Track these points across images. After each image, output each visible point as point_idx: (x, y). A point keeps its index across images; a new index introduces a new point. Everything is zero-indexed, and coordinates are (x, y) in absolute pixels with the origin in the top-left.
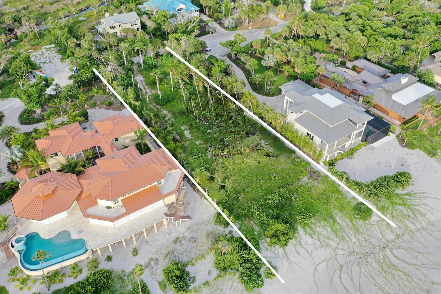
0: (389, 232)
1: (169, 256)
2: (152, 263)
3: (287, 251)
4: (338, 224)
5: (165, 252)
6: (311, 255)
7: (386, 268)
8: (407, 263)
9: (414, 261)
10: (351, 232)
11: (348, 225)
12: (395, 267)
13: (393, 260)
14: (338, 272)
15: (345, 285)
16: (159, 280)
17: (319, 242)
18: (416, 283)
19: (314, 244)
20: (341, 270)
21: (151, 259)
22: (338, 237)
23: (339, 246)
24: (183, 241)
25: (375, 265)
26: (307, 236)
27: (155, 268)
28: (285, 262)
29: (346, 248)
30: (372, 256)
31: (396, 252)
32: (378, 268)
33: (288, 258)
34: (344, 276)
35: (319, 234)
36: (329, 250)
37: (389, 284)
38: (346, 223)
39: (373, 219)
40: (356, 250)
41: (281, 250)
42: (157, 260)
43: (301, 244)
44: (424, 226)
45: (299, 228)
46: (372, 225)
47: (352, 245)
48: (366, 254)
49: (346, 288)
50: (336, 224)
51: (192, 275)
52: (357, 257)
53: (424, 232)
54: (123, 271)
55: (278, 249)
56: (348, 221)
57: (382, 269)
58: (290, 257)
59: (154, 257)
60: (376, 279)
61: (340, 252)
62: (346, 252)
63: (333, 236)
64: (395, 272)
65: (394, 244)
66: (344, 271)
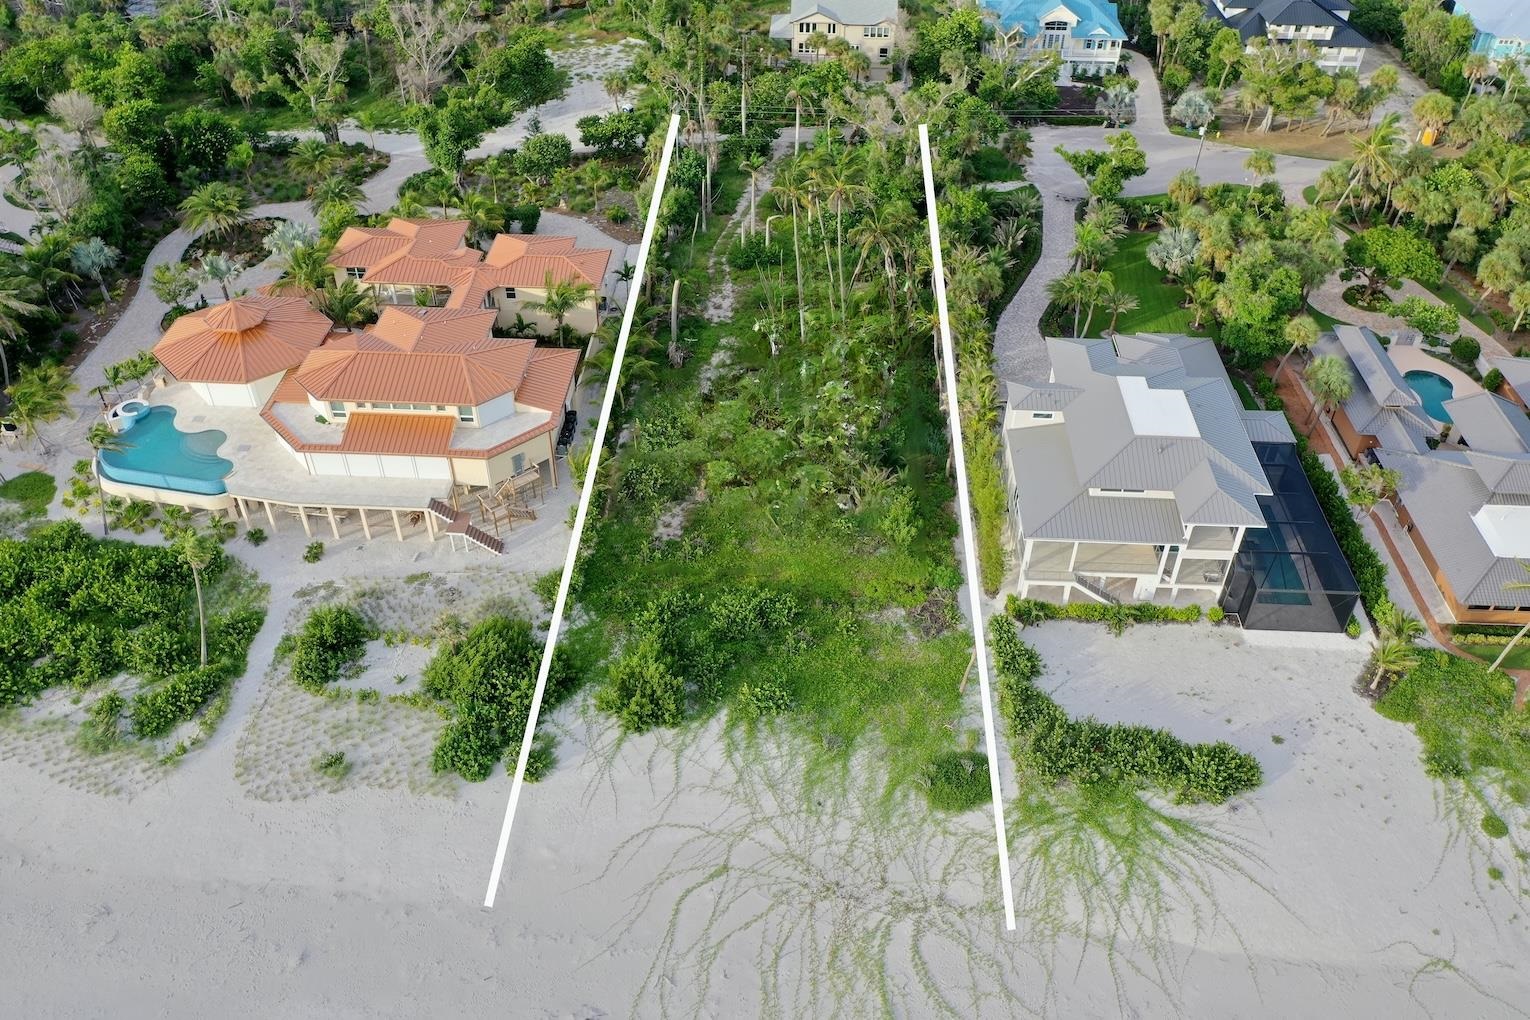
0: (978, 878)
1: (365, 599)
2: (322, 592)
4: (845, 766)
5: (370, 586)
7: (847, 957)
8: (930, 986)
9: (960, 999)
11: (870, 788)
12: (879, 974)
13: (898, 954)
14: (699, 876)
15: (681, 916)
16: (293, 631)
20: (712, 877)
25: (825, 932)
27: (314, 604)
29: (792, 837)
30: (843, 903)
31: (929, 940)
32: (825, 943)
33: (609, 761)
34: (707, 894)
37: (806, 995)
39: (972, 818)
40: (817, 858)
41: (616, 733)
42: (336, 592)
43: (679, 752)
44: (1121, 935)
48: (833, 887)
49: (673, 924)
51: (365, 662)
52: (796, 876)
53: (1098, 954)
54: (254, 576)
57: (834, 954)
59: (339, 584)
60: (782, 962)
61: (766, 835)
62: (780, 846)
63: (792, 789)
64: (861, 985)
65: (953, 917)
66: (717, 884)
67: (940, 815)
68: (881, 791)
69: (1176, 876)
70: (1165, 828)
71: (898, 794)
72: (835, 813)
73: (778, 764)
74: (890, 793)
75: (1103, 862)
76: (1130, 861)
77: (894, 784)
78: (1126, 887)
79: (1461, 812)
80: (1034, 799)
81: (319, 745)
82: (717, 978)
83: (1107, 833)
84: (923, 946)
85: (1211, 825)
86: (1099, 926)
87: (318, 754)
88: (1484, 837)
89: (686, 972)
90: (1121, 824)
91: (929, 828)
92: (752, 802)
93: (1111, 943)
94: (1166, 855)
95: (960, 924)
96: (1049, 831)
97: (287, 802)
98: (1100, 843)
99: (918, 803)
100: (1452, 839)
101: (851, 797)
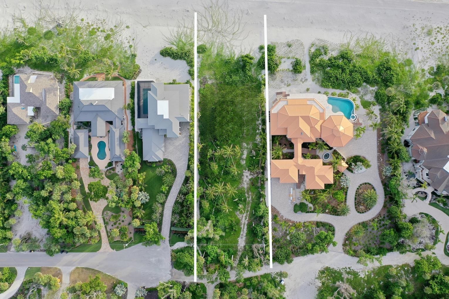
0: (200, 35)
1: (296, 79)
2: (303, 80)
3: (249, 52)
4: (218, 51)
5: (296, 82)
6: (241, 45)
7: (217, 23)
8: (207, 20)
9: (203, 19)
10: (216, 44)
11: (214, 47)
12: (213, 22)
13: (211, 24)
14: (236, 33)
15: (238, 27)
16: (304, 70)
17: (233, 48)
18: (212, 12)
19: (236, 48)
20: (235, 33)
21: (303, 82)
22: (223, 46)
23: (226, 41)
24: (286, 83)
25: (220, 26)
26: (235, 53)
27: (303, 77)
28: (253, 48)
29: (225, 39)
30: (218, 30)
31: (207, 26)
32: (220, 25)
33: (251, 49)
34: (235, 30)
35: (230, 51)
36: (232, 43)
37: (222, 18)
38: (214, 49)
39: (200, 43)
40: (221, 36)
41: (251, 54)
42: (301, 81)
43: (241, 51)
44: (183, 28)
45: (235, 59)
46: (204, 41)
47: (221, 39)
48: (219, 32)
49: (239, 26)
50: (219, 51)
51: (291, 65)
52: (224, 34)
53: (186, 26)
54: (316, 83)
55: (252, 55)
56: (212, 49)
57: (219, 23)
58: (250, 49)
59: (301, 83)
60: (225, 22)
61: (228, 39)
62: (226, 38)
63: (225, 47)
64: (215, 20)
65: (204, 29)
66: (234, 32)
67: (205, 44)
68: (213, 47)
69: (175, 36)
70: (175, 43)
71: (210, 47)
72: (219, 43)
73: (227, 51)
74: (211, 47)
75: (184, 38)
76: (180, 38)
77: (211, 48)
78: (181, 34)
79: (134, 49)
80: (192, 47)
81: (293, 49)
82: (233, 20)
83: (183, 42)
84: (207, 25)
85: (168, 44)
86: (186, 29)
87: (293, 47)
88: (133, 45)
89: (237, 20)
90: (181, 44)
91: (206, 42)
92: (230, 44)
93: (184, 27)
94: (175, 39)
95: (203, 28)
96: (190, 42)
97: (294, 40)
98: (184, 40)
99: (208, 46)
100: (137, 45)
101: (217, 46)
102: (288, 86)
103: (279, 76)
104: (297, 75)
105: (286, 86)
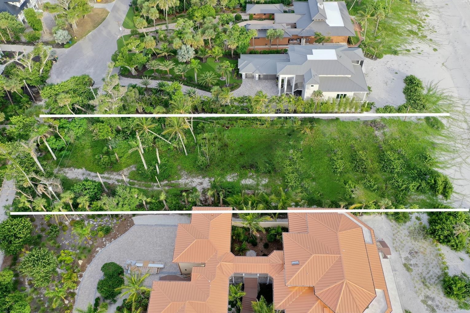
3: (458, 192)
6: (465, 179)
10: (452, 143)
17: (455, 167)
19: (456, 171)
22: (453, 152)
23: (463, 158)
24: (412, 262)
26: (446, 170)
28: (468, 199)
35: (446, 161)
45: (435, 169)
46: (450, 127)
47: (464, 150)
50: (440, 146)
51: (458, 274)
55: (453, 196)
56: (439, 137)
58: (464, 193)
67: (446, 128)
68: (444, 138)
69: (443, 93)
71: (444, 135)
72: (455, 147)
73: (446, 158)
75: (445, 103)
76: (443, 99)
78: (450, 101)
79: (406, 54)
80: (433, 111)
83: (437, 101)
85: (427, 85)
86: (461, 106)
88: (411, 53)
90: (433, 99)
91: (450, 130)
92: (460, 163)
93: (464, 105)
94: (439, 93)
96: (440, 109)
98: (440, 103)
99: (444, 131)
101: (448, 144)
102: (405, 265)
103: (425, 246)
104: (439, 287)
105: (404, 262)
